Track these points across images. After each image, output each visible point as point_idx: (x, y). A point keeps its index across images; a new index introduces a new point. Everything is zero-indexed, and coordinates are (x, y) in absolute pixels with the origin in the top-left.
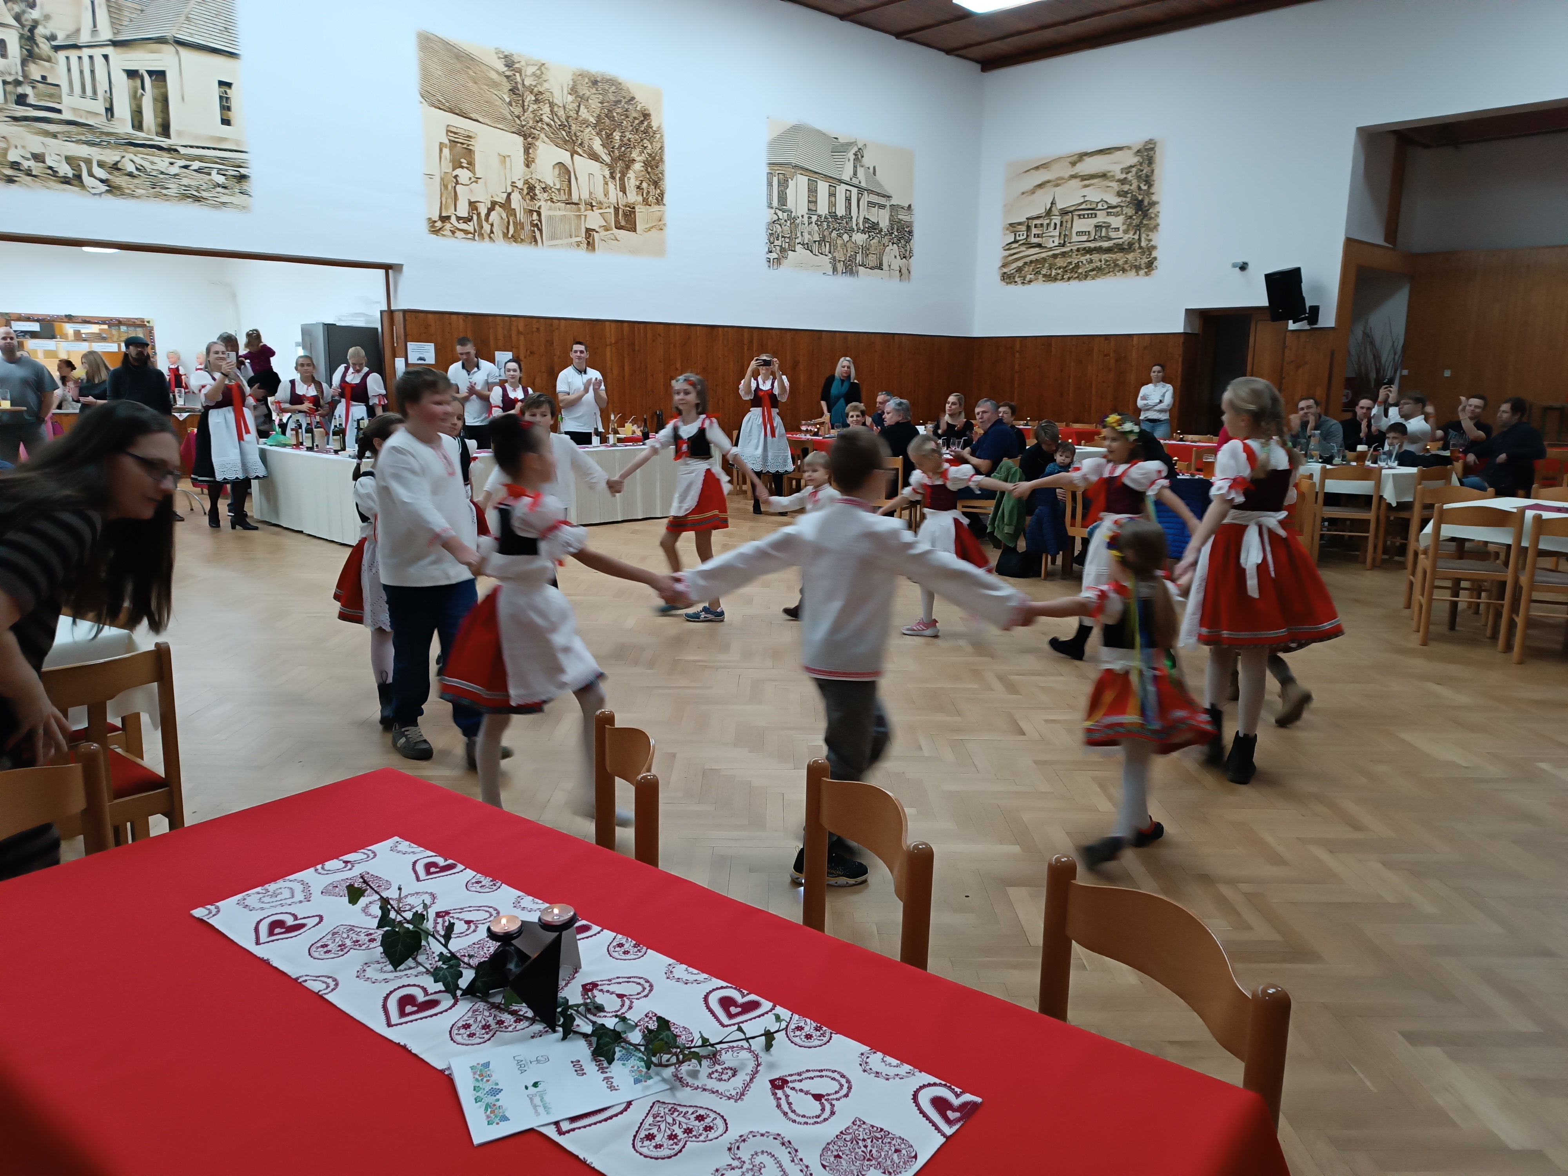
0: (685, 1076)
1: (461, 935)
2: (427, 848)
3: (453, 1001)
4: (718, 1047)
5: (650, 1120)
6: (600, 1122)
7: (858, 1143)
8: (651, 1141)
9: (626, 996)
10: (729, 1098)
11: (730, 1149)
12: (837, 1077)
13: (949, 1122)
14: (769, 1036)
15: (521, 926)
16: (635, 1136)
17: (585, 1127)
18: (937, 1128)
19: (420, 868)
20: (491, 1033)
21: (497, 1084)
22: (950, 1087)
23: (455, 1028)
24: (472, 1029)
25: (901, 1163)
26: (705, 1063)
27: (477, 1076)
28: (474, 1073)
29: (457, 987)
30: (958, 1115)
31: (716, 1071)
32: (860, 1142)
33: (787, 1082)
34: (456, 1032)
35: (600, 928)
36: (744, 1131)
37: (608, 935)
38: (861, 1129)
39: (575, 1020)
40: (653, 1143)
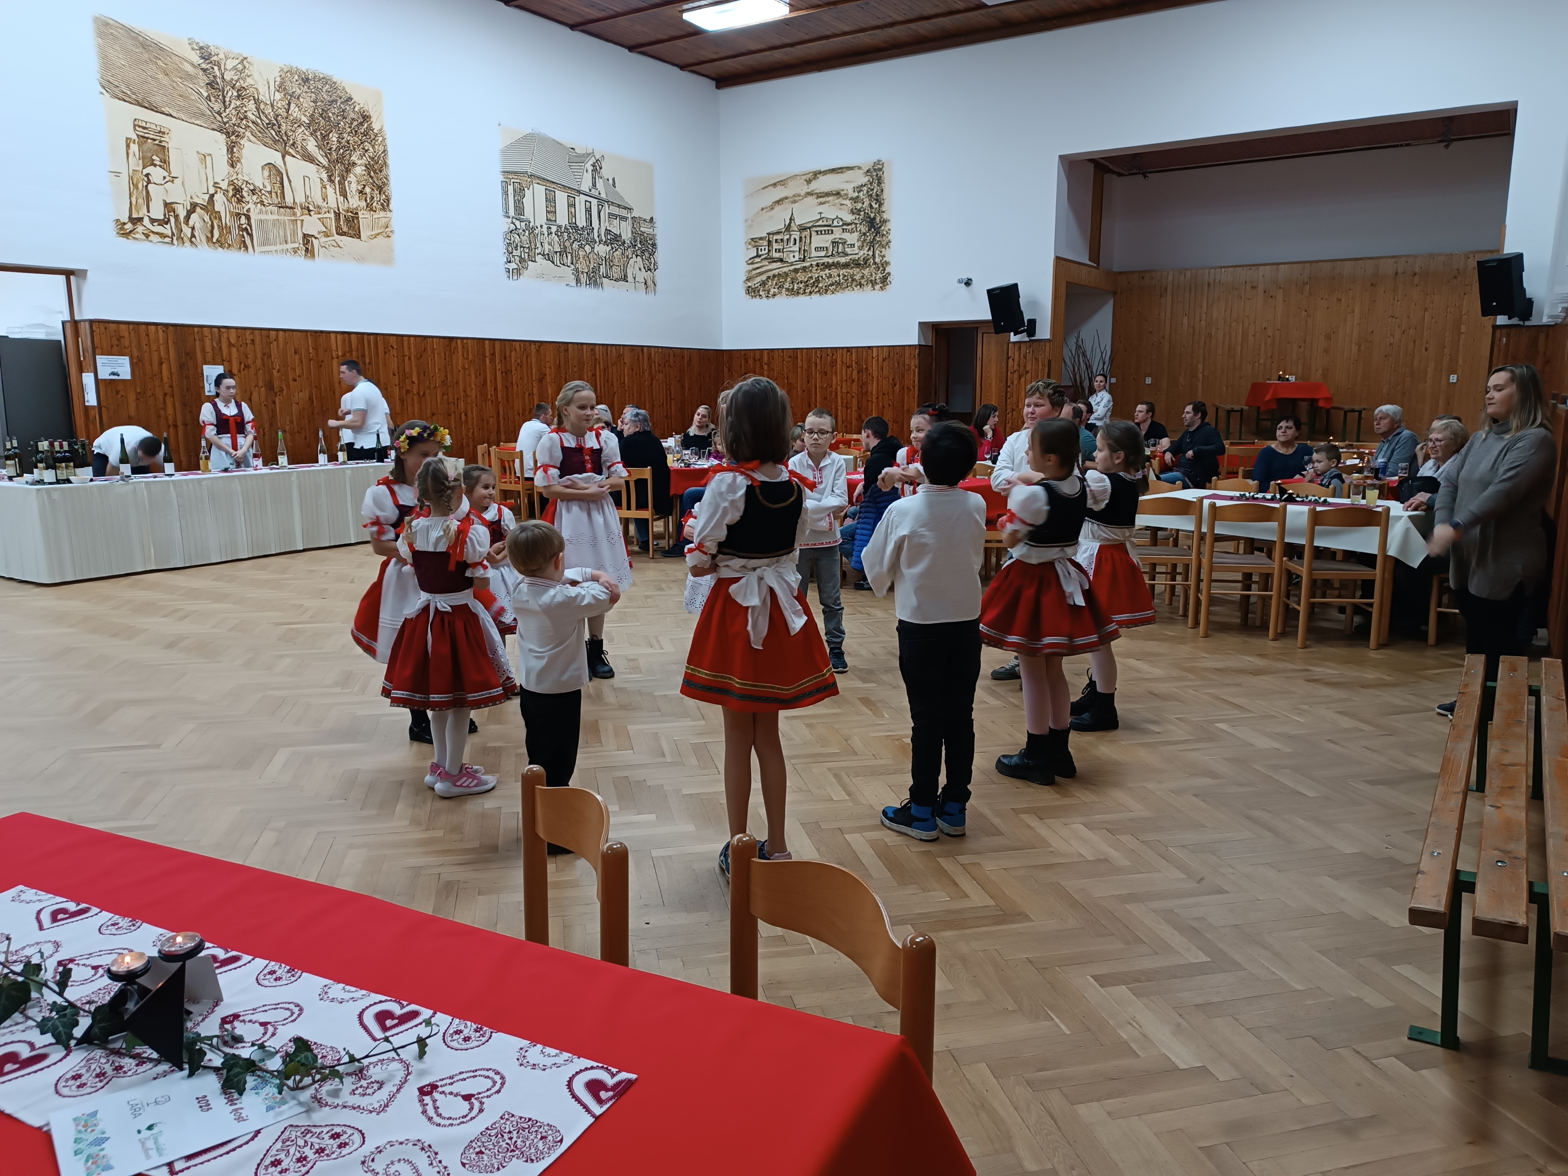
0: (324, 1096)
1: (85, 981)
2: (56, 894)
3: (65, 1052)
4: (366, 1062)
5: (279, 1145)
6: (221, 1155)
7: (503, 1136)
8: (276, 1166)
9: (270, 1023)
10: (371, 1112)
11: (363, 1163)
12: (491, 1074)
13: (600, 1102)
14: (421, 1042)
15: (148, 961)
16: (259, 1165)
17: (202, 1163)
18: (588, 1110)
19: (46, 917)
20: (105, 1081)
21: (104, 1133)
22: (607, 1068)
23: (63, 1079)
24: (83, 1080)
25: (546, 1150)
26: (348, 1080)
27: (80, 1128)
28: (77, 1125)
29: (71, 1037)
30: (611, 1094)
31: (361, 1087)
32: (506, 1136)
33: (437, 1087)
34: (64, 1084)
35: (251, 958)
36: (381, 1142)
37: (260, 963)
38: (508, 1123)
39: (205, 1054)
40: (279, 1168)
